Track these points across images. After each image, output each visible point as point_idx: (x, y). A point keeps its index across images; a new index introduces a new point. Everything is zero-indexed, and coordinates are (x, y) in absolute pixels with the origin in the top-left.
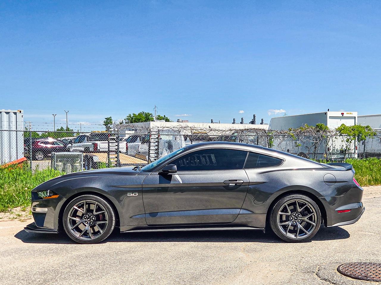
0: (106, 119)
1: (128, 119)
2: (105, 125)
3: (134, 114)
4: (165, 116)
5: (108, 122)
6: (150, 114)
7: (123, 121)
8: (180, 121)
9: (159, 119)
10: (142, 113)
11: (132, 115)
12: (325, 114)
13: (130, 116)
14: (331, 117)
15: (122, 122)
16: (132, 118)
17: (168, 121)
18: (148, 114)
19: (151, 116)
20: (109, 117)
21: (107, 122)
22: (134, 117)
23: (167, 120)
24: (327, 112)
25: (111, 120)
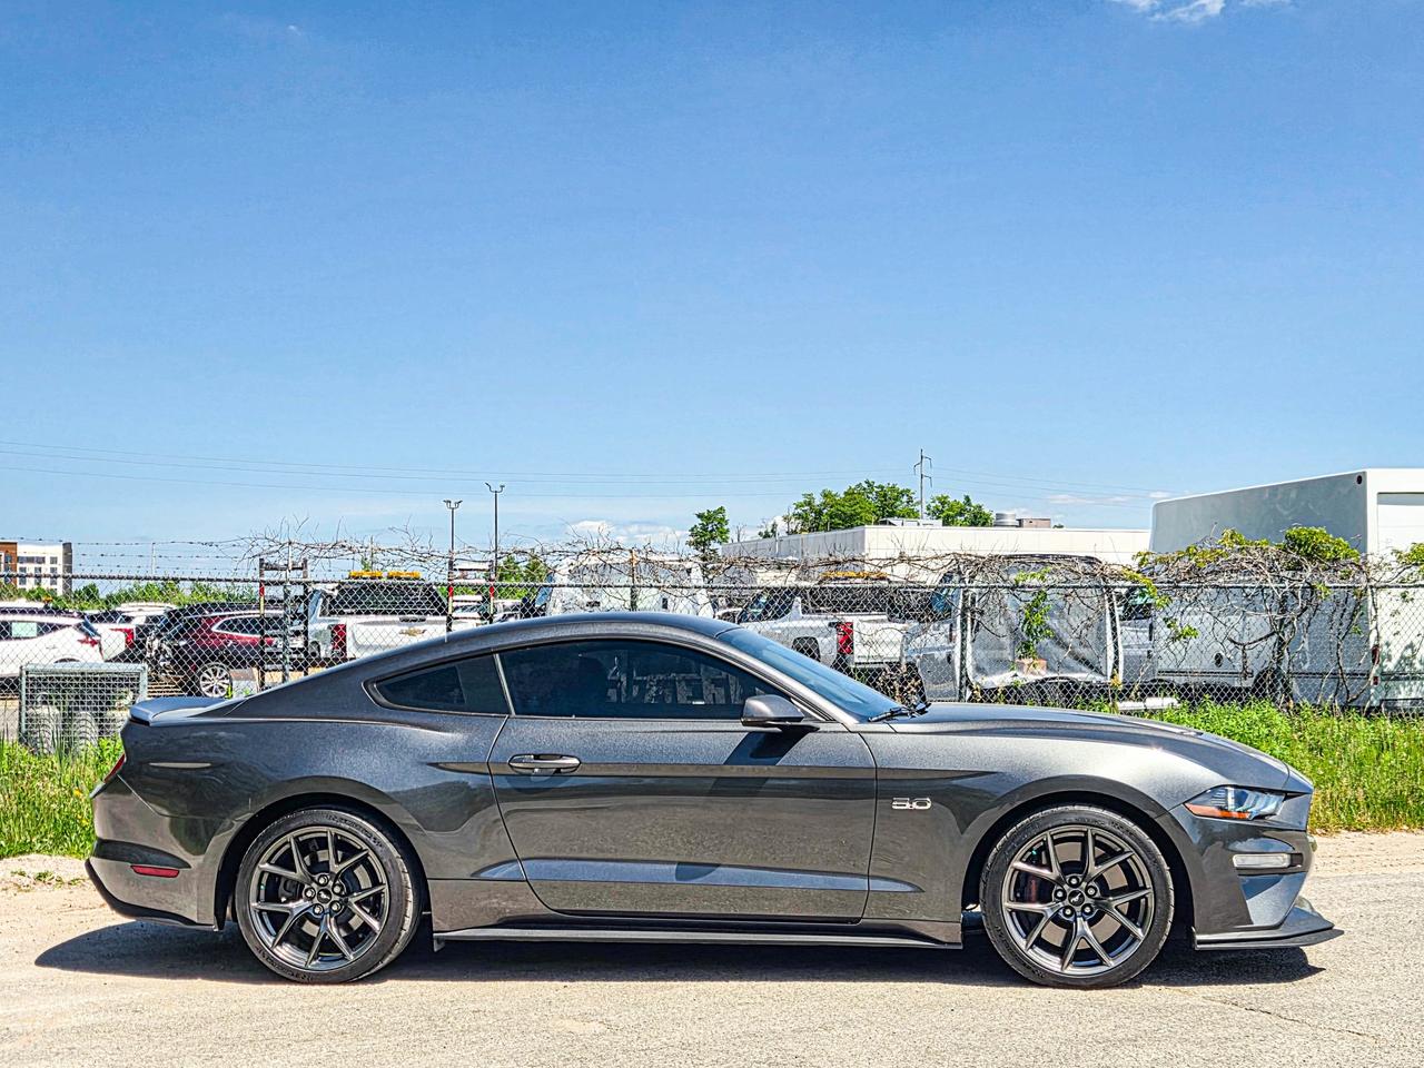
0: (700, 516)
1: (799, 516)
2: (697, 544)
3: (826, 495)
4: (967, 498)
5: (709, 529)
6: (902, 493)
7: (774, 526)
8: (1010, 521)
9: (942, 511)
10: (865, 486)
11: (818, 501)
12: (1360, 480)
13: (809, 504)
14: (1385, 497)
15: (769, 530)
16: (819, 513)
17: (983, 525)
18: (893, 489)
19: (905, 499)
20: (712, 509)
21: (706, 530)
22: (825, 505)
23: (978, 520)
24: (1364, 473)
25: (722, 521)
